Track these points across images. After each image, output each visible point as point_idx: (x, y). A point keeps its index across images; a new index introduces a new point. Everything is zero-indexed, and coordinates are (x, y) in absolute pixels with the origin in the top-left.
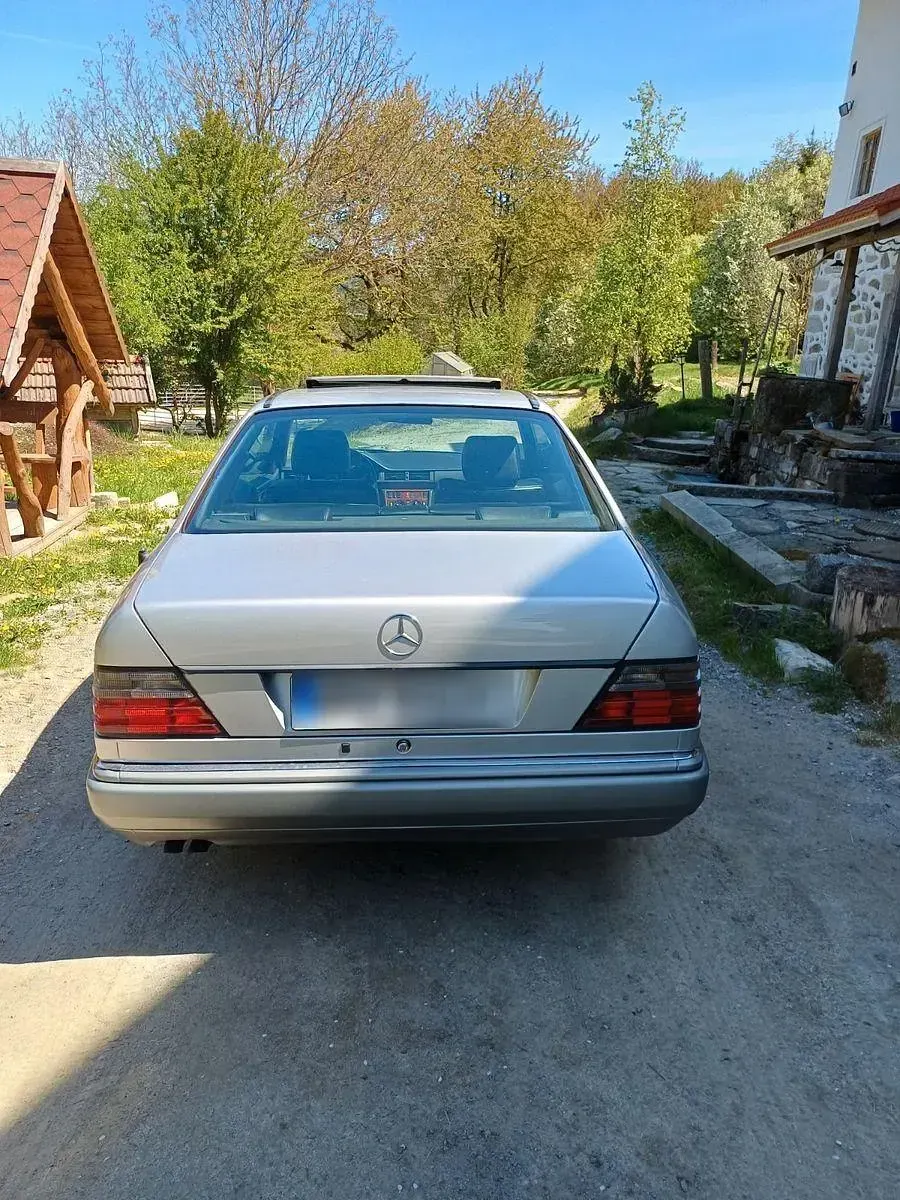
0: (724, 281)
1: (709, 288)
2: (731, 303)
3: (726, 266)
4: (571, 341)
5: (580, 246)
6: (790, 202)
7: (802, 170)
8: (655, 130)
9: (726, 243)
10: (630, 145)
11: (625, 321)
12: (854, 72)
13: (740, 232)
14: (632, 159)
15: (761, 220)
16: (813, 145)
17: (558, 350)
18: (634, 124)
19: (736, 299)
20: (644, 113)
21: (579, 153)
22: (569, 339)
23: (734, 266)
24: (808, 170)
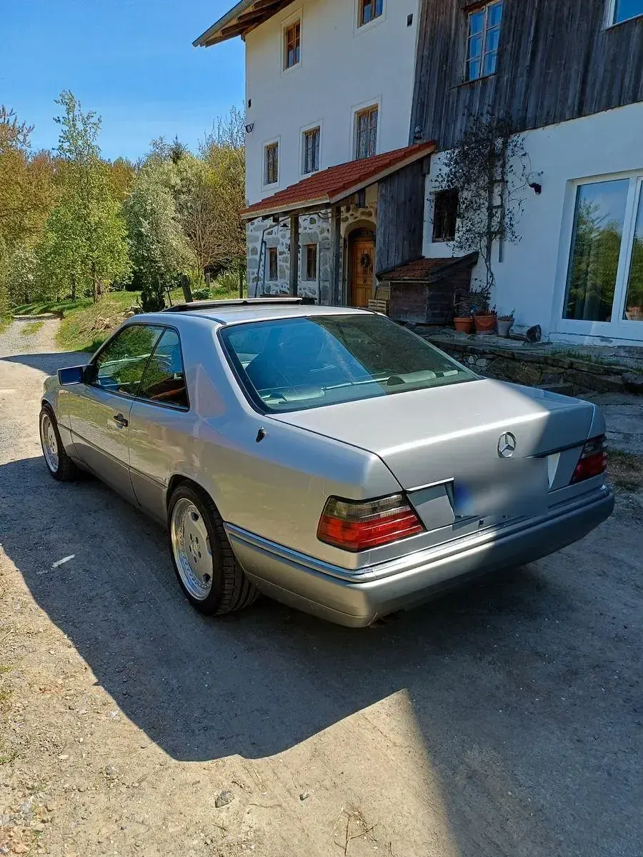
0: (140, 235)
1: (131, 239)
2: (149, 250)
3: (140, 223)
4: (31, 277)
5: (35, 207)
6: (173, 183)
7: (175, 162)
8: (80, 126)
9: (136, 209)
10: (62, 134)
11: (82, 262)
12: (250, 106)
13: (145, 201)
14: (66, 145)
15: (157, 193)
16: (178, 145)
17: (20, 285)
18: (62, 120)
19: (151, 247)
20: (68, 113)
21: (20, 137)
22: (29, 276)
23: (145, 223)
24: (179, 162)
